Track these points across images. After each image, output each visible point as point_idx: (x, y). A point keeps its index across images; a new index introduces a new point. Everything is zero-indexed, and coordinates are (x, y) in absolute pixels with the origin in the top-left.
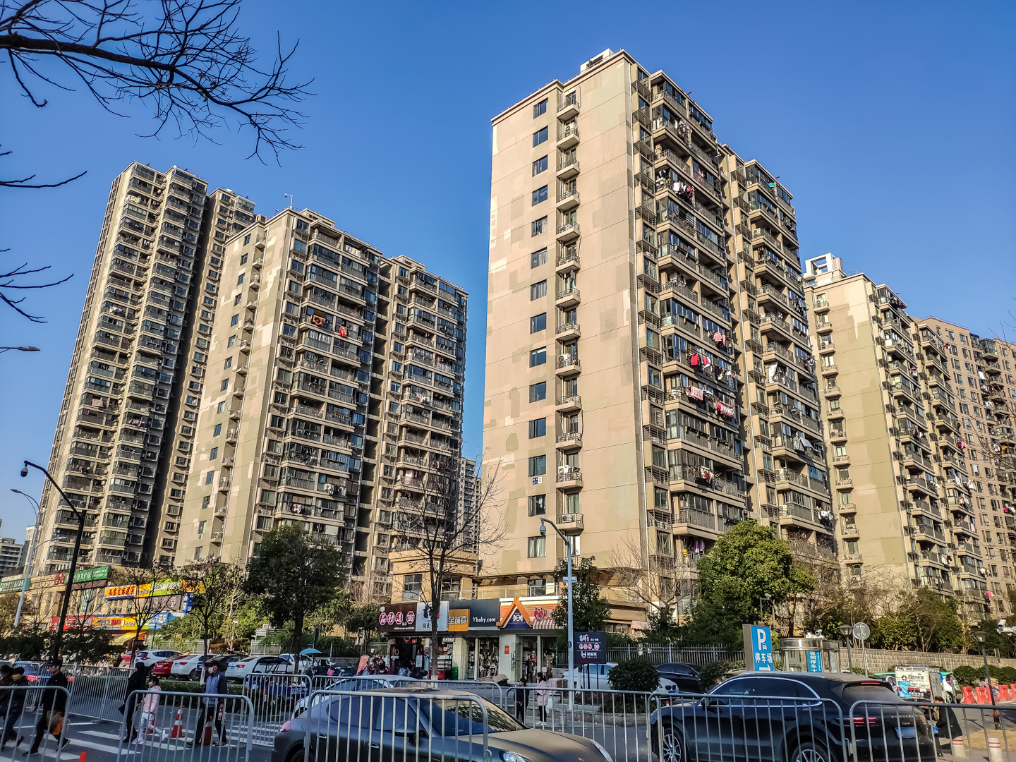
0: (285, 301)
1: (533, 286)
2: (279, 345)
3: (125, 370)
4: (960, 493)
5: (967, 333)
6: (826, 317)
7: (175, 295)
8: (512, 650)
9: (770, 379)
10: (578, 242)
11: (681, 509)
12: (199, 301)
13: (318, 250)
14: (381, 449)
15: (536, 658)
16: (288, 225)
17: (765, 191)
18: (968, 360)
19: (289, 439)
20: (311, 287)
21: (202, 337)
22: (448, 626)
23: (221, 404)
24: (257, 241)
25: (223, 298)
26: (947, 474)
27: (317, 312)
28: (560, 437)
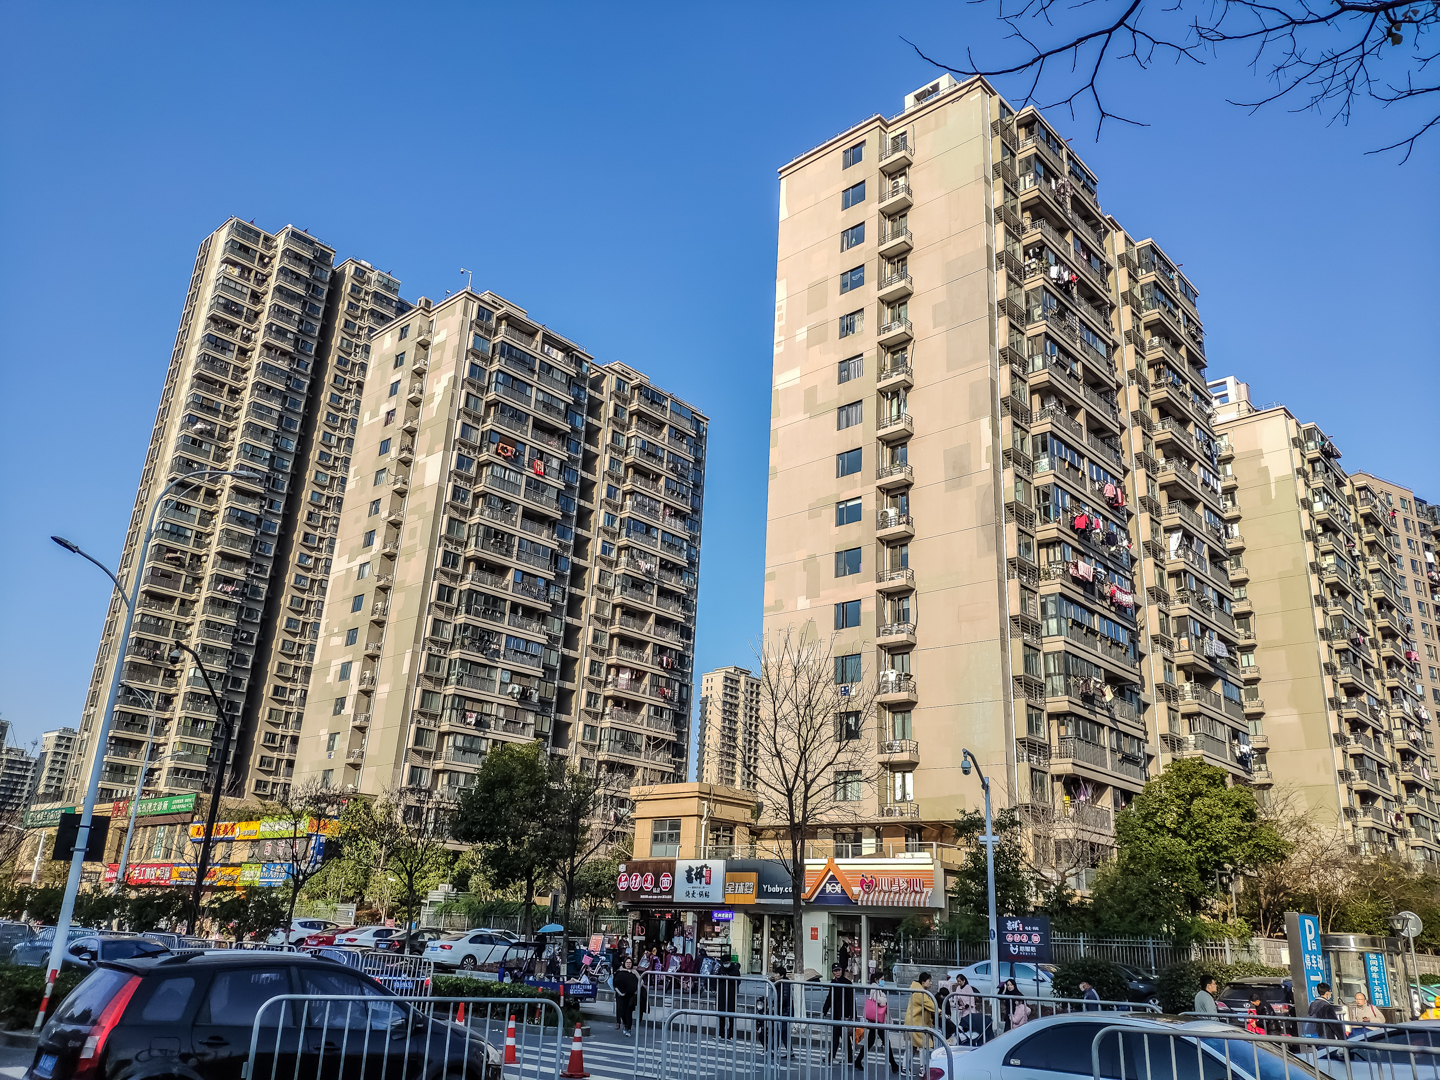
0: (460, 422)
1: (841, 409)
2: (451, 484)
3: (212, 514)
4: (1409, 724)
5: (1410, 497)
6: (1228, 467)
7: (287, 409)
8: (823, 934)
9: (1172, 554)
10: (910, 348)
11: (1062, 739)
12: (319, 418)
13: (507, 351)
14: (586, 637)
15: (860, 946)
16: (465, 313)
17: (1164, 284)
18: (1411, 535)
19: (461, 619)
20: (495, 403)
21: (321, 469)
22: (724, 895)
23: (363, 566)
24: (420, 335)
25: (367, 416)
26: (1392, 696)
27: (505, 439)
28: (882, 629)
